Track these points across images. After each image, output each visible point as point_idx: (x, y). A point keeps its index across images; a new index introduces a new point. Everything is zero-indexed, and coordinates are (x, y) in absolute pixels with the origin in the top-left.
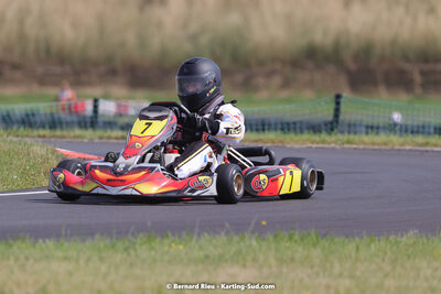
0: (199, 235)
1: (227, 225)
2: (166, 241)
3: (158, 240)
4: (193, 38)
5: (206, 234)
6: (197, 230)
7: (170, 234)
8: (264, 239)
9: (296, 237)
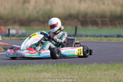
0: (36, 65)
1: (44, 62)
2: (27, 66)
3: (24, 66)
4: (38, 12)
5: (38, 64)
6: (35, 63)
7: (28, 64)
8: (54, 66)
9: (63, 65)
